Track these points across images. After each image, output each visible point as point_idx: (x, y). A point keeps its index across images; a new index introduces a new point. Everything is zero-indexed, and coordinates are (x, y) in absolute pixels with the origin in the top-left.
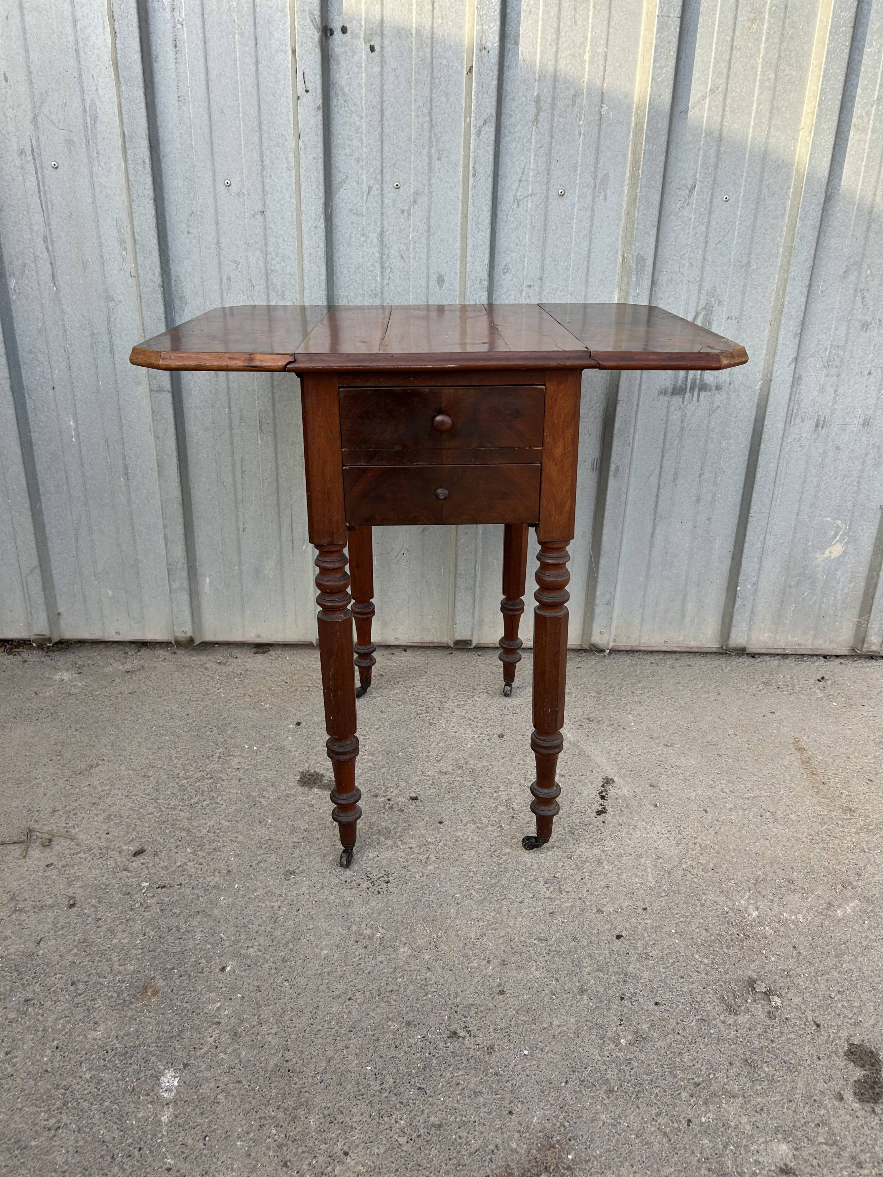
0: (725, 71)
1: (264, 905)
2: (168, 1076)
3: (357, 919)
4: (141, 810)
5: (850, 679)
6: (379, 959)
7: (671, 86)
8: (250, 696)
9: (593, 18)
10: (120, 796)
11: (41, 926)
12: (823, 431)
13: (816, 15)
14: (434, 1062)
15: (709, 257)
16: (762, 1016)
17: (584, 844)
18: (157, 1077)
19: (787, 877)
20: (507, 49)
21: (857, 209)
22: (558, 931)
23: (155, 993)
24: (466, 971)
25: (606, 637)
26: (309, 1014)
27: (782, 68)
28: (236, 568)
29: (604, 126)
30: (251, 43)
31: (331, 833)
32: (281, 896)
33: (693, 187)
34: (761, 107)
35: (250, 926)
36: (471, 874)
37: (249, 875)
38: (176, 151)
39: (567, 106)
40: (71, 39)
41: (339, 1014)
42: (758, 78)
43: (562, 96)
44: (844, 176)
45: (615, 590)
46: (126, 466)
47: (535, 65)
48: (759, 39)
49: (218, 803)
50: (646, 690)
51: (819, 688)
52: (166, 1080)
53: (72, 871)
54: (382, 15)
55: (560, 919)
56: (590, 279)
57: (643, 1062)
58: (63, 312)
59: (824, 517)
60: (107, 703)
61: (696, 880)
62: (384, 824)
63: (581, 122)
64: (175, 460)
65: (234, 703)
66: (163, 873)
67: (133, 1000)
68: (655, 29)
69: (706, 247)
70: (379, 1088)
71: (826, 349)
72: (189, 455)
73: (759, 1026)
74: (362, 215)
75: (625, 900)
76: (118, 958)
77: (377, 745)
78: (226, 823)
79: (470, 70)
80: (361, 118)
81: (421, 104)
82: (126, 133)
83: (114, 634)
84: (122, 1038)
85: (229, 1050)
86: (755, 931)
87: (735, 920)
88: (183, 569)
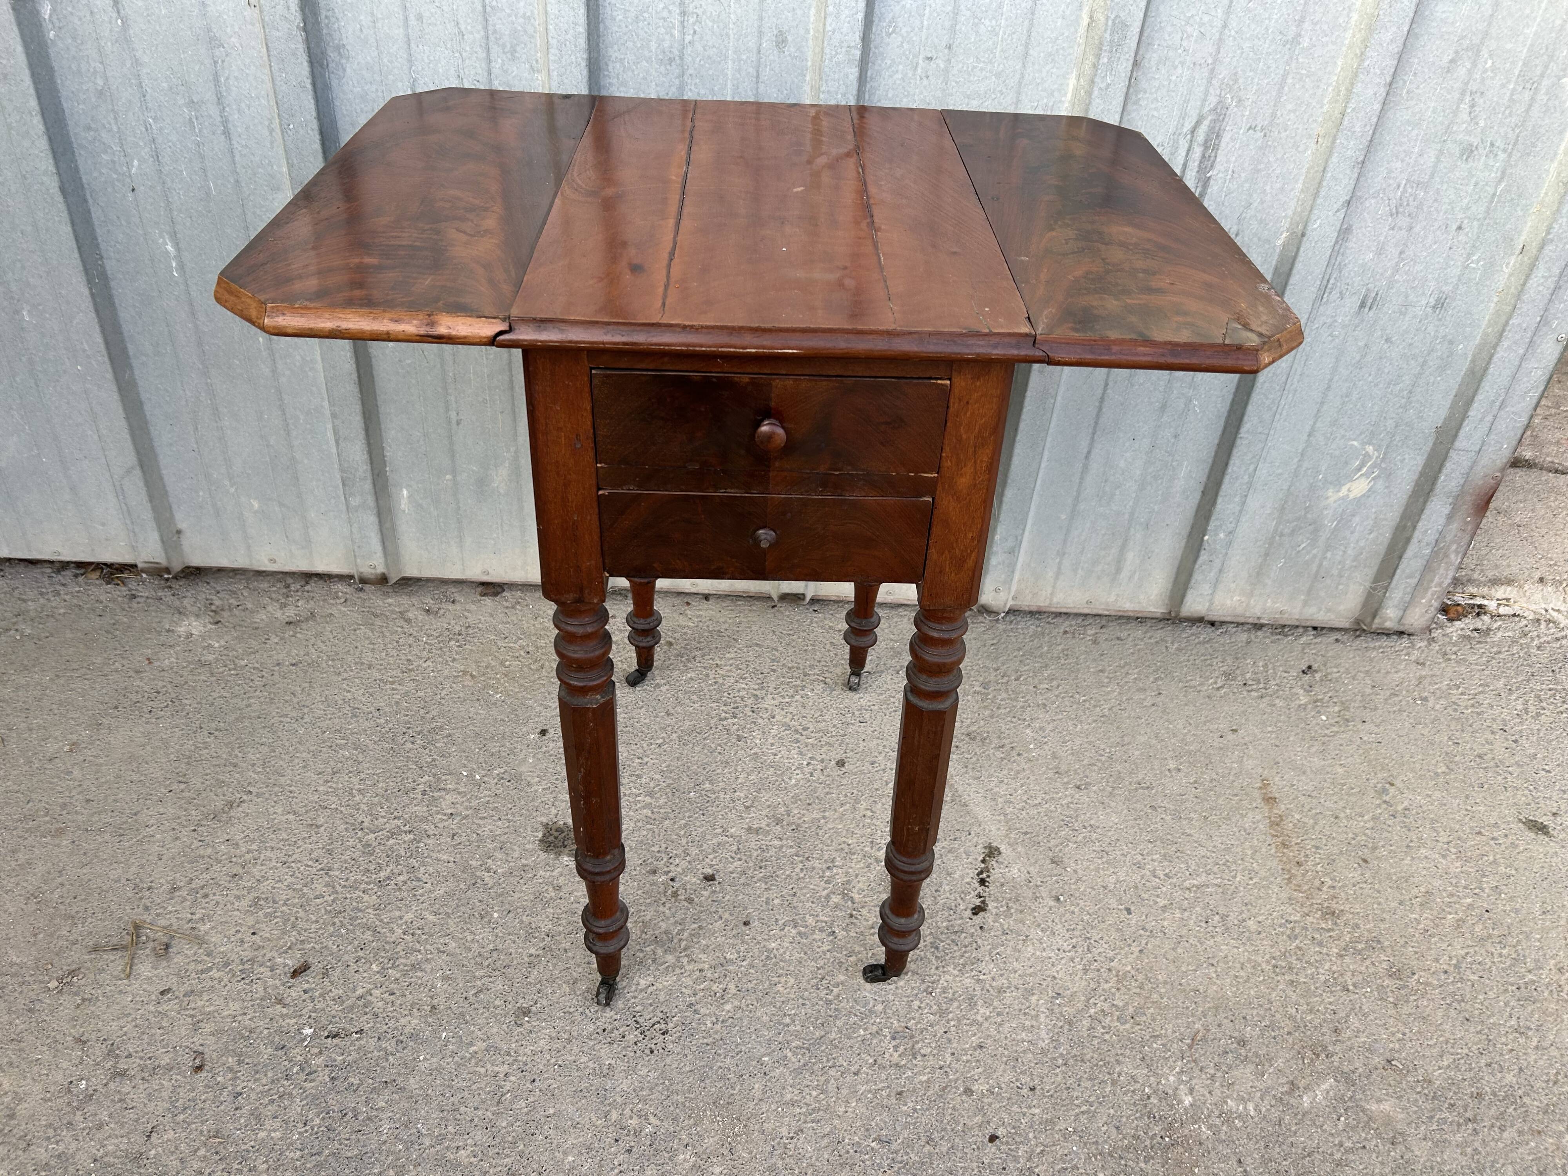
1: (483, 1070)
3: (619, 1100)
4: (305, 890)
5: (1347, 671)
8: (472, 675)
10: (274, 863)
11: (153, 1104)
12: (1371, 314)
15: (1233, 23)
17: (950, 968)
19: (1236, 1034)
22: (906, 1126)
25: (1003, 596)
28: (448, 477)
35: (463, 1109)
36: (787, 1020)
37: (462, 1015)
45: (1023, 534)
49: (419, 880)
50: (1055, 683)
51: (1303, 687)
53: (200, 1003)
55: (911, 1104)
56: (1031, 52)
59: (1350, 439)
60: (258, 682)
61: (1107, 1037)
62: (663, 924)
65: (447, 689)
66: (336, 1009)
69: (1230, 6)
71: (1399, 186)
75: (1004, 1071)
76: (267, 1163)
77: (657, 776)
78: (431, 918)
83: (266, 562)
86: (1186, 1132)
87: (1159, 1111)
88: (365, 478)
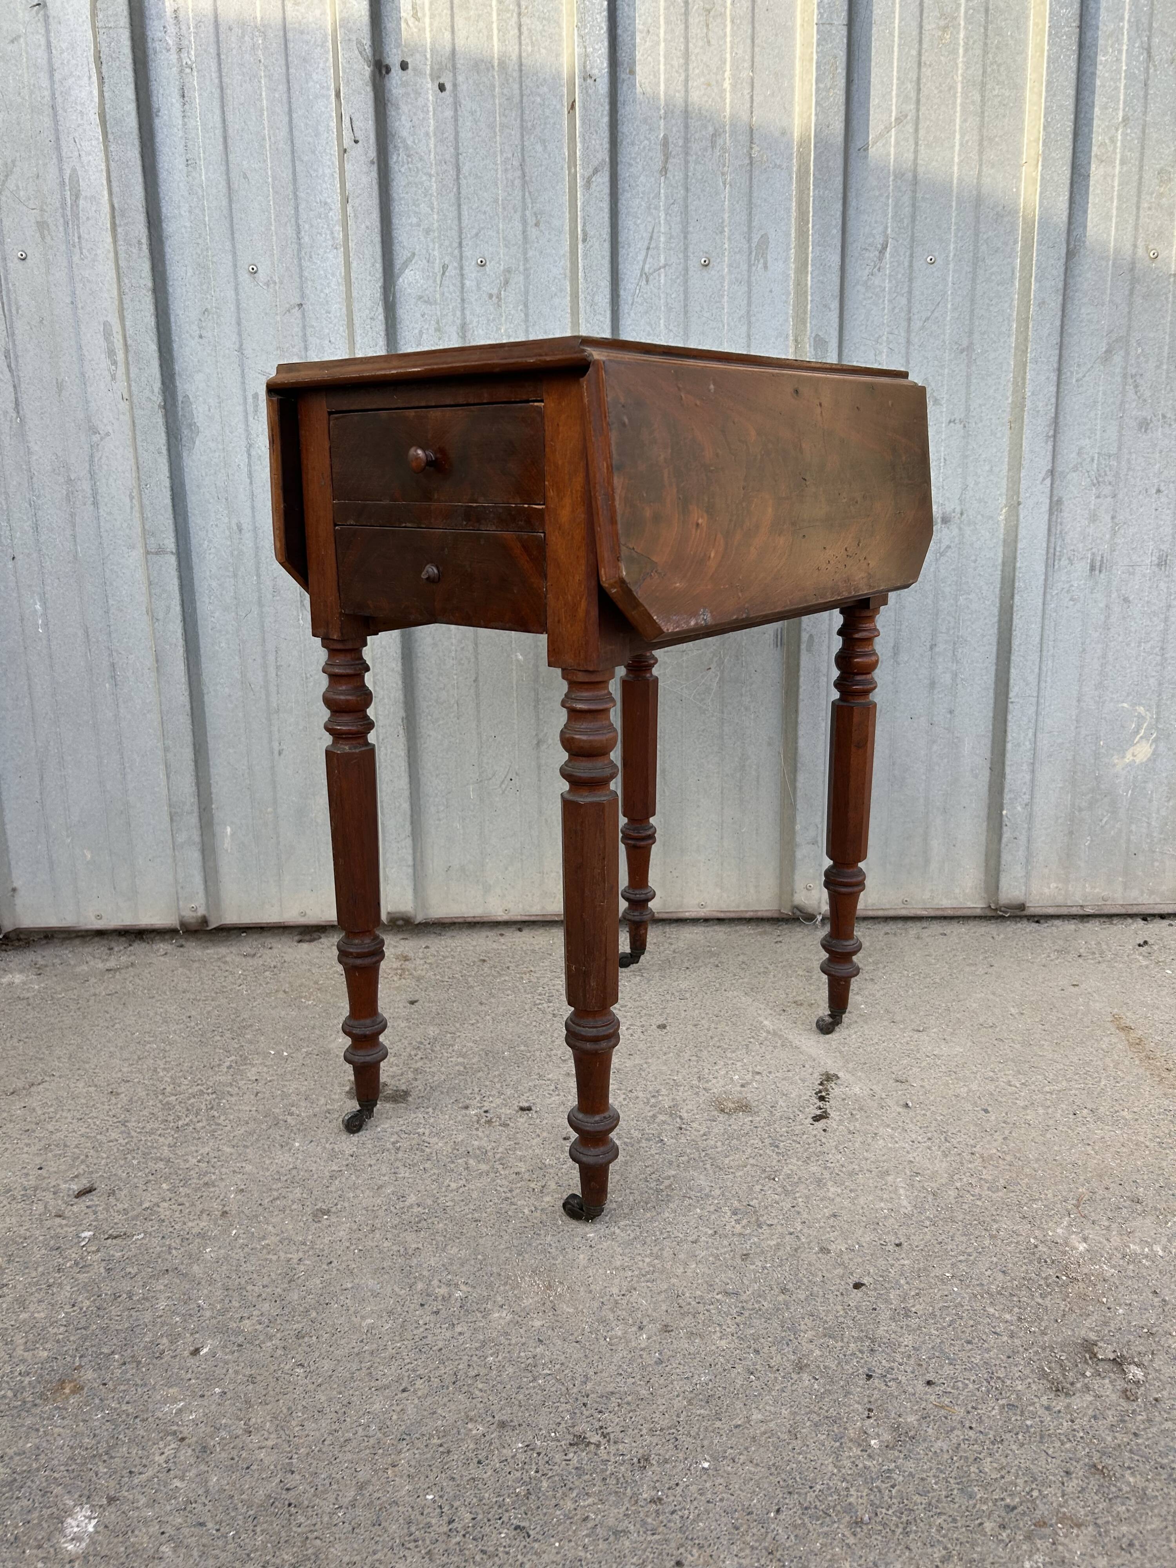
0: (913, 95)
1: (274, 1258)
2: (80, 1517)
3: (425, 1273)
4: (99, 1137)
6: (458, 1329)
7: (842, 113)
8: (285, 991)
9: (732, 36)
10: (69, 1120)
12: (1102, 576)
13: (1027, 18)
14: (545, 1484)
15: (915, 340)
16: (1114, 1397)
17: (794, 1161)
18: (59, 1519)
19: (1129, 1194)
20: (619, 81)
21: (1113, 266)
22: (756, 1280)
23: (77, 1389)
24: (602, 1342)
25: (815, 894)
26: (334, 1415)
27: (989, 86)
28: (269, 810)
29: (756, 173)
30: (282, 88)
31: (393, 1158)
32: (304, 1244)
33: (885, 247)
34: (967, 138)
35: (249, 1288)
36: (614, 1205)
37: (256, 1216)
38: (183, 230)
39: (706, 150)
40: (47, 93)
41: (384, 1413)
42: (959, 101)
43: (697, 136)
44: (1089, 224)
46: (113, 665)
47: (659, 99)
48: (954, 52)
49: (219, 1124)
51: (1141, 954)
52: (74, 1523)
54: (454, 44)
55: (760, 1264)
57: (911, 1474)
58: (29, 452)
59: (1120, 702)
60: (73, 1007)
61: (979, 1203)
62: (476, 1143)
63: (726, 169)
64: (180, 651)
65: (259, 1001)
66: (118, 1218)
67: (38, 1401)
68: (815, 40)
69: (909, 326)
70: (445, 1529)
71: (1093, 460)
72: (202, 645)
73: (1110, 1413)
74: (435, 303)
75: (864, 1233)
76: (24, 1340)
77: (471, 1044)
78: (228, 1150)
79: (573, 106)
80: (430, 176)
81: (510, 155)
82: (116, 206)
83: (93, 918)
84: (11, 1458)
85: (191, 1474)
86: (1086, 1271)
87: (1049, 1256)
88: (192, 812)
